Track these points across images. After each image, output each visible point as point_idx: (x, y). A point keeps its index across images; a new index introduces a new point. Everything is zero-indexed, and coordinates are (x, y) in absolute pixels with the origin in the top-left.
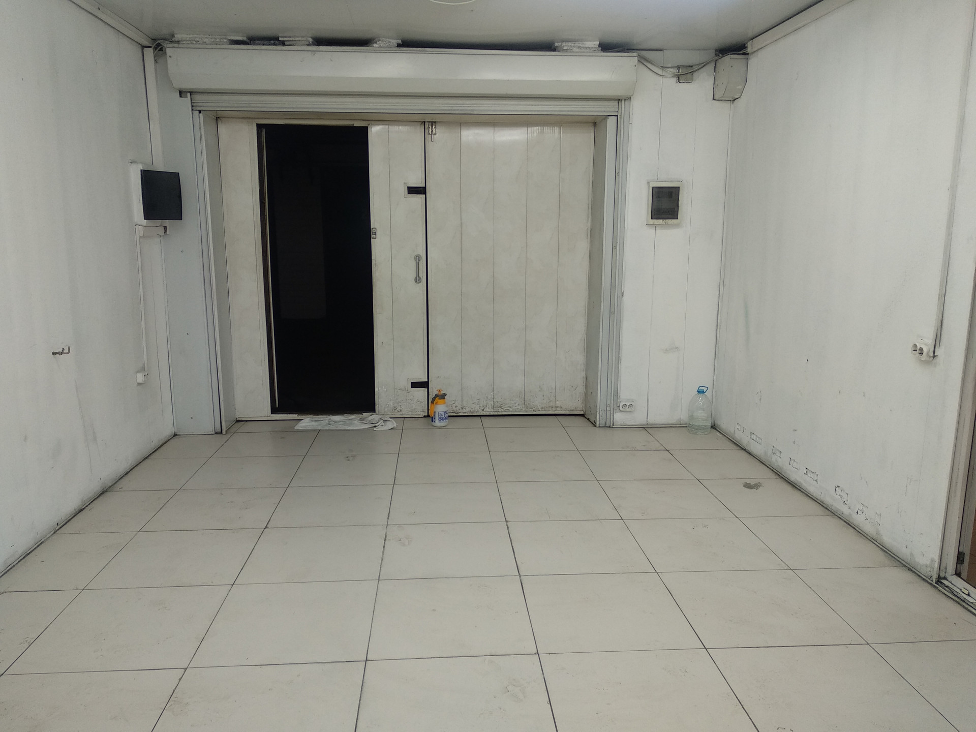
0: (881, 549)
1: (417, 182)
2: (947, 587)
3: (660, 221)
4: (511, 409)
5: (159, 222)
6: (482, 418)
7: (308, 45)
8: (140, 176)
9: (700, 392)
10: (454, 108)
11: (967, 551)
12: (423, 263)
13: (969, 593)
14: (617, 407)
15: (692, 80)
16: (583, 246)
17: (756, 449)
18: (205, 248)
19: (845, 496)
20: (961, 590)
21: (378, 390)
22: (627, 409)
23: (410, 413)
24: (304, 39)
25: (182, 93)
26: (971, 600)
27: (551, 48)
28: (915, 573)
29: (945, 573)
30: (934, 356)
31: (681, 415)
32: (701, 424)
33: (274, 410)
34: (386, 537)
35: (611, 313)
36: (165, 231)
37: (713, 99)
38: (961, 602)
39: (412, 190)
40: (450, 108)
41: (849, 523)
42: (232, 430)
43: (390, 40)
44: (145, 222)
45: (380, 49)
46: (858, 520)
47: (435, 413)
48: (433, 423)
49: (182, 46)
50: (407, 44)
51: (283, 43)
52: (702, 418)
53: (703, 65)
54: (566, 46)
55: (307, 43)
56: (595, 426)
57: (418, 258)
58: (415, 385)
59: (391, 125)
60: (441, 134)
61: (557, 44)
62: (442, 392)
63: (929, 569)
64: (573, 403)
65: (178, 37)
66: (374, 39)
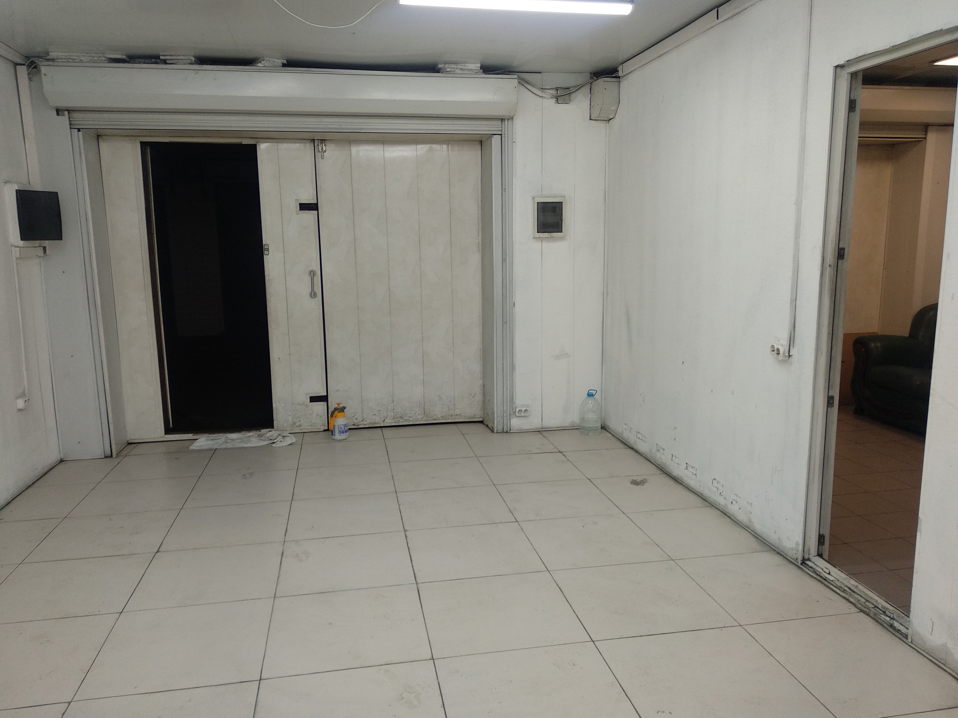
0: (753, 535)
1: (309, 199)
2: (811, 567)
3: (546, 235)
4: (411, 419)
5: (37, 243)
6: (383, 429)
7: (190, 64)
8: (16, 196)
9: (590, 395)
10: (343, 127)
11: (827, 533)
12: (317, 277)
13: (829, 572)
14: (513, 413)
15: (570, 100)
16: (475, 259)
17: (643, 447)
18: (88, 268)
19: (721, 488)
20: (823, 569)
21: (276, 405)
22: (523, 415)
23: (310, 427)
24: (187, 58)
25: (59, 111)
26: (831, 578)
27: (435, 70)
28: (783, 556)
29: (809, 555)
30: (790, 356)
31: (573, 418)
32: (591, 426)
33: (168, 431)
34: (283, 554)
35: (504, 322)
36: (45, 252)
37: (590, 119)
38: (823, 581)
39: (304, 207)
40: (337, 126)
41: (725, 513)
42: (124, 453)
43: (275, 60)
44: (21, 243)
45: (263, 68)
46: (733, 509)
47: (334, 426)
48: (333, 436)
49: (59, 64)
50: (292, 64)
51: (165, 62)
52: (593, 420)
53: (579, 87)
54: (449, 68)
55: (190, 62)
56: (493, 432)
57: (312, 273)
58: (314, 399)
59: (281, 143)
60: (331, 152)
61: (440, 66)
62: (341, 406)
63: (794, 552)
64: (472, 411)
65: (53, 55)
66: (259, 58)
